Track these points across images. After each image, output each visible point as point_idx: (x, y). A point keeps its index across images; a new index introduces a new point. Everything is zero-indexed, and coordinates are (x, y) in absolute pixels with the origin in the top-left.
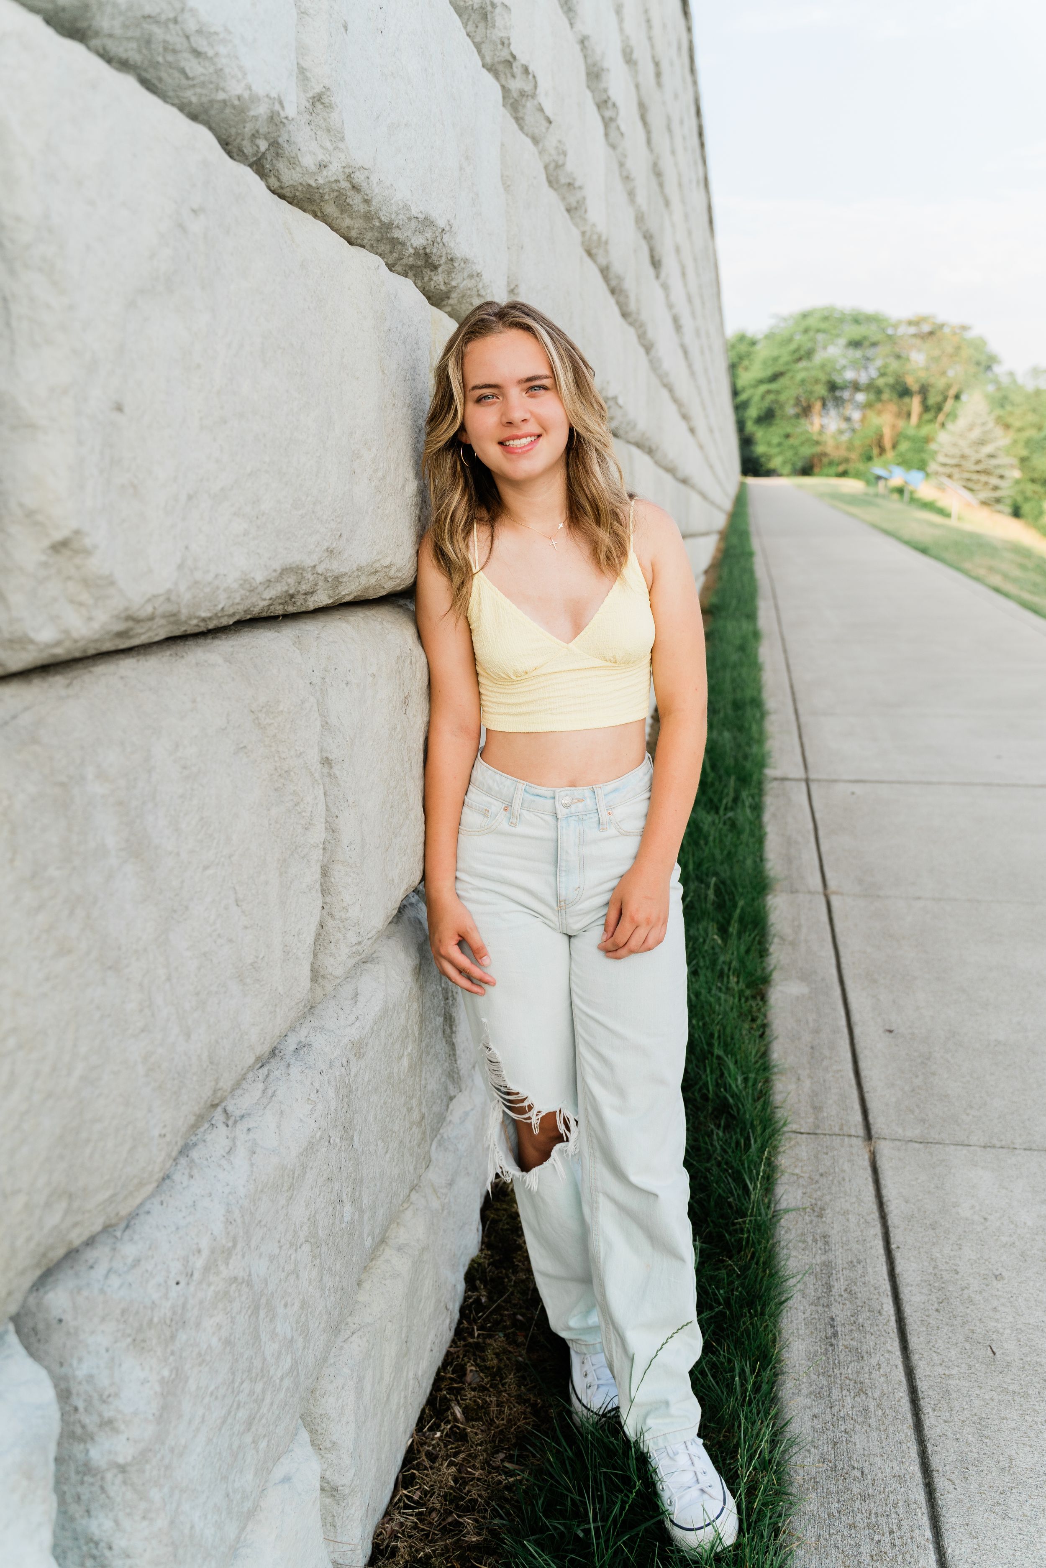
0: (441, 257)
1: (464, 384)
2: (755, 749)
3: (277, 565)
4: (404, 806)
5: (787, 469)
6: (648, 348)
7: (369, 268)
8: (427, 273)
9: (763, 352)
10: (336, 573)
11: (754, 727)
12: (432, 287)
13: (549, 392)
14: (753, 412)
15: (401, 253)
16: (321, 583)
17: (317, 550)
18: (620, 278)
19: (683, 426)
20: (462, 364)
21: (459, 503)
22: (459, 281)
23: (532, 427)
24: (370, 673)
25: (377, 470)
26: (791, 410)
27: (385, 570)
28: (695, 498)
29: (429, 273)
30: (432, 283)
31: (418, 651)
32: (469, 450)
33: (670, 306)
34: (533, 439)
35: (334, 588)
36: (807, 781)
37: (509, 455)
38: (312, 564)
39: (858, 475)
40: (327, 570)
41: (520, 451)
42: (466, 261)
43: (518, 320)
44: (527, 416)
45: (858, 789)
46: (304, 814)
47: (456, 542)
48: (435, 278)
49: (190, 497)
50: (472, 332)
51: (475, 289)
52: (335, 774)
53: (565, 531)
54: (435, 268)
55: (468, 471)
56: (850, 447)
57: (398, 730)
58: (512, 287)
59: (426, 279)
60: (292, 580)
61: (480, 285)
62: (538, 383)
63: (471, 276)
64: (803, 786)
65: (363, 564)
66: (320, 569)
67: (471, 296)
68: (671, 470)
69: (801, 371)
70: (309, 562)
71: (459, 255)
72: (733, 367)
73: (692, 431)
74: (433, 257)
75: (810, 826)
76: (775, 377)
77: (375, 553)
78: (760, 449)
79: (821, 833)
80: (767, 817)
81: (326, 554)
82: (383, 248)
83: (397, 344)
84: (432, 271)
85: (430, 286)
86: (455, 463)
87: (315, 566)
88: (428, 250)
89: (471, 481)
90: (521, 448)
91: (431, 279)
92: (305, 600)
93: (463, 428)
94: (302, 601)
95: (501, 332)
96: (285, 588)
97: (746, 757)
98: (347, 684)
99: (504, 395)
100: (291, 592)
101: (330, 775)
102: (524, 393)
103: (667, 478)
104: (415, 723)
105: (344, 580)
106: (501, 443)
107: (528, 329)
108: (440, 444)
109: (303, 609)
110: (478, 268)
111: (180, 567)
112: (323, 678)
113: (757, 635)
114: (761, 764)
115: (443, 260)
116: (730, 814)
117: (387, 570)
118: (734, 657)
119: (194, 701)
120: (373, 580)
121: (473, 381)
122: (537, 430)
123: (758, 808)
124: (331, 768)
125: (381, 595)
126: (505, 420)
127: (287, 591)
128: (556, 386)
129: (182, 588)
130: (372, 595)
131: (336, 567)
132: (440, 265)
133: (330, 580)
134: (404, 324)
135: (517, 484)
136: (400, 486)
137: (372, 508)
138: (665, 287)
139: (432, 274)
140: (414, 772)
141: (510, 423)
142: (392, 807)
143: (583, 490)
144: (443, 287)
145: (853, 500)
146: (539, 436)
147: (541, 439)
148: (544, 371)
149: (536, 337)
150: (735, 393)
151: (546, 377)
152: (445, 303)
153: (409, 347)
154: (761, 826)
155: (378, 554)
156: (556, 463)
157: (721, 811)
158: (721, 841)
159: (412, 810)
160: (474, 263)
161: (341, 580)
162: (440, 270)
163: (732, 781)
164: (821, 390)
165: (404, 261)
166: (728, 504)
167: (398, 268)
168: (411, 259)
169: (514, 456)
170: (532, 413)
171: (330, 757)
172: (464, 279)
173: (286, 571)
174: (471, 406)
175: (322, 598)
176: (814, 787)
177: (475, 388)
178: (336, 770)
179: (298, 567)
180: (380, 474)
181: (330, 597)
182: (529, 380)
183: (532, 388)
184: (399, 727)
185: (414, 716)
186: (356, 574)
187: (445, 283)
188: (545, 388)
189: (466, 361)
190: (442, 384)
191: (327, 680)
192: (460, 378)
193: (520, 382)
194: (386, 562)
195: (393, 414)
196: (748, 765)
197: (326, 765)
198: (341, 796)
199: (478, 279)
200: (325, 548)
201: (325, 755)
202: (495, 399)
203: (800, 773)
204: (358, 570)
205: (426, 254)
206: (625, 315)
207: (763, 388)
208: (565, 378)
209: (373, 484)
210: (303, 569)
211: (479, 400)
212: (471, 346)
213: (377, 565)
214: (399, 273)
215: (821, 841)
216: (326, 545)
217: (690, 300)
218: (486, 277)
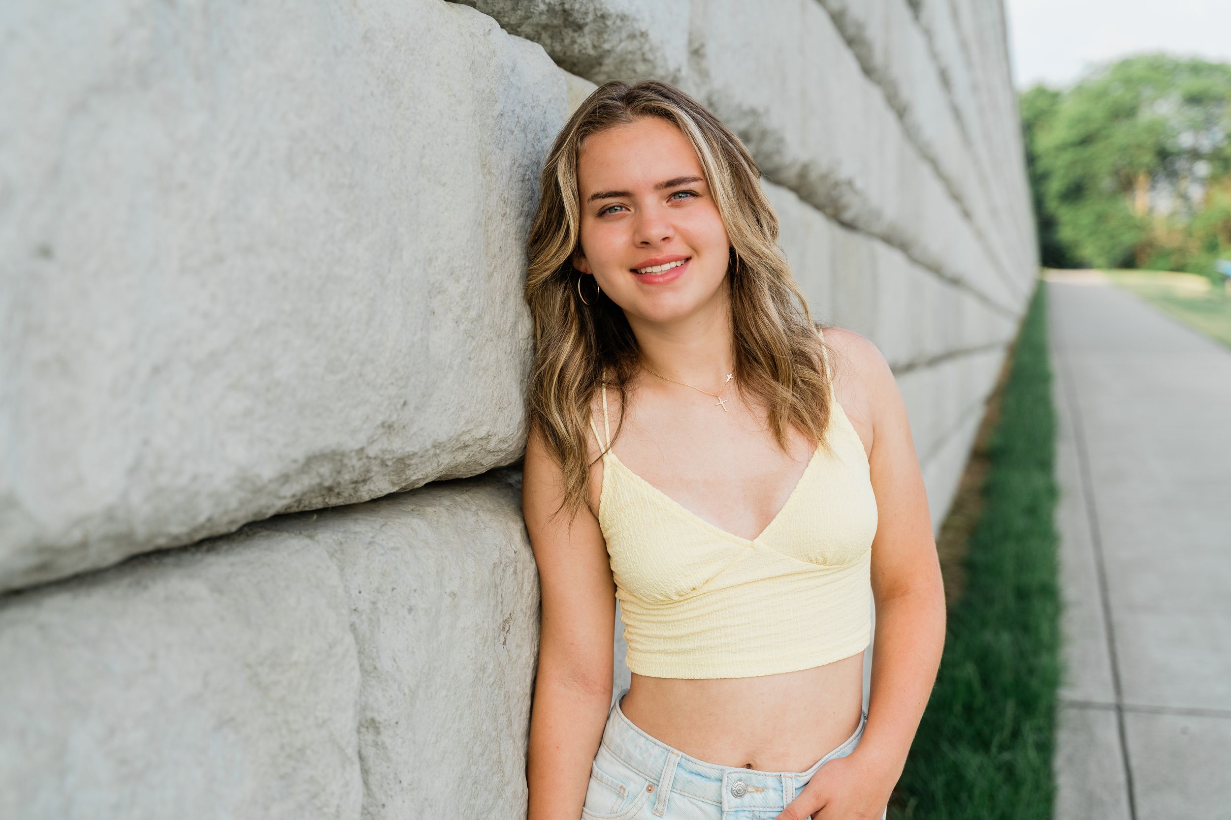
0: (586, 13)
1: (580, 194)
2: (1044, 659)
3: (299, 453)
4: (496, 780)
5: (1100, 261)
6: (901, 112)
7: (472, 35)
8: (569, 34)
9: (1069, 109)
10: (399, 454)
11: (1045, 628)
12: (576, 51)
13: (699, 199)
14: (1055, 186)
15: (527, 10)
16: (375, 469)
17: (365, 426)
18: (860, 26)
19: (951, 211)
20: (577, 166)
21: (570, 357)
22: (614, 43)
23: (678, 248)
24: (448, 591)
25: (468, 308)
26: (1106, 183)
27: (481, 442)
28: (970, 304)
29: (571, 33)
30: (576, 46)
31: (525, 554)
32: (589, 281)
33: (934, 55)
34: (679, 264)
35: (399, 472)
36: (1120, 709)
37: (646, 287)
38: (357, 446)
39: (1199, 271)
40: (383, 452)
41: (661, 280)
42: (623, 18)
43: (653, 104)
44: (669, 233)
45: (1194, 724)
46: (326, 810)
47: (566, 412)
48: (579, 40)
49: (156, 370)
50: (591, 123)
51: (639, 53)
52: (383, 743)
53: (734, 388)
54: (579, 28)
55: (587, 313)
56: (1188, 233)
57: (490, 671)
58: (696, 45)
59: (567, 41)
60: (326, 469)
61: (646, 48)
62: (683, 187)
63: (632, 37)
64: (1113, 717)
65: (443, 438)
66: (372, 451)
67: (633, 62)
68: (935, 269)
69: (1121, 134)
70: (352, 444)
71: (612, 11)
72: (1028, 128)
73: (967, 215)
74: (576, 14)
75: (1122, 778)
76: (1085, 141)
77: (462, 422)
78: (1066, 233)
79: (1138, 789)
80: (1060, 762)
81: (381, 431)
82: (501, 5)
83: (512, 132)
84: (575, 31)
85: (573, 51)
86: (568, 299)
87: (362, 450)
88: (567, 6)
89: (590, 327)
90: (662, 276)
91: (574, 42)
92: (356, 490)
93: (579, 250)
94: (352, 492)
95: (630, 121)
96: (317, 480)
97: (1031, 671)
98: (410, 610)
99: (637, 206)
100: (327, 484)
101: (376, 744)
102: (664, 203)
103: (929, 281)
104: (519, 657)
105: (413, 462)
106: (634, 271)
107: (667, 115)
108: (548, 273)
109: (354, 501)
110: (643, 26)
111: (133, 470)
112: (374, 603)
113: (1052, 493)
114: (1052, 681)
115: (590, 17)
116: (1006, 756)
117: (484, 442)
118: (1020, 523)
119: (153, 657)
120: (462, 457)
121: (594, 186)
122: (684, 251)
123: (1046, 748)
124: (378, 733)
125: (478, 473)
126: (639, 240)
127: (320, 484)
128: (710, 190)
129: (136, 498)
130: (464, 473)
131: (398, 446)
132: (586, 24)
133: (390, 463)
134: (525, 105)
135: (660, 326)
136: (509, 325)
137: (459, 360)
138: (928, 34)
139: (576, 35)
140: (516, 727)
141: (646, 243)
142: (475, 783)
143: (751, 333)
144: (592, 52)
145: (1192, 305)
146: (688, 259)
147: (691, 263)
148: (691, 171)
149: (678, 126)
150: (1031, 159)
151: (695, 179)
152: (596, 70)
153: (530, 136)
154: (1050, 775)
155: (467, 423)
156: (714, 295)
157: (994, 749)
158: (992, 797)
159: (507, 784)
160: (635, 19)
161: (408, 462)
162: (586, 30)
163: (1010, 708)
164: (1148, 159)
165: (535, 20)
166: (1019, 306)
167: (526, 28)
168: (544, 17)
169: (652, 288)
170: (676, 229)
171: (378, 718)
172: (621, 41)
173: (310, 461)
174: (590, 222)
175: (382, 486)
176: (1129, 718)
177: (596, 196)
178: (385, 737)
179: (334, 453)
180: (473, 314)
181: (394, 484)
182: (670, 184)
183: (675, 194)
184: (491, 666)
185: (518, 646)
186: (431, 452)
187: (594, 47)
188: (693, 194)
189: (582, 161)
190: (549, 192)
191: (380, 605)
192: (575, 186)
193: (659, 187)
194: (482, 432)
195: (503, 227)
196: (1035, 683)
197: (371, 730)
198: (391, 776)
199: (643, 40)
200: (379, 422)
201: (369, 715)
202: (624, 212)
203: (1107, 696)
204: (434, 447)
205: (564, 11)
206: (868, 71)
207: (1067, 157)
208: (721, 179)
209: (462, 327)
210: (343, 454)
211: (602, 213)
212: (588, 141)
213: (466, 438)
214: (528, 37)
215: (1139, 801)
216: (380, 418)
217: (963, 45)
218: (655, 36)
